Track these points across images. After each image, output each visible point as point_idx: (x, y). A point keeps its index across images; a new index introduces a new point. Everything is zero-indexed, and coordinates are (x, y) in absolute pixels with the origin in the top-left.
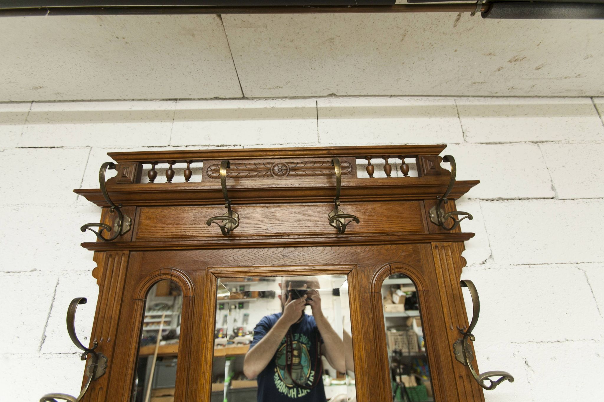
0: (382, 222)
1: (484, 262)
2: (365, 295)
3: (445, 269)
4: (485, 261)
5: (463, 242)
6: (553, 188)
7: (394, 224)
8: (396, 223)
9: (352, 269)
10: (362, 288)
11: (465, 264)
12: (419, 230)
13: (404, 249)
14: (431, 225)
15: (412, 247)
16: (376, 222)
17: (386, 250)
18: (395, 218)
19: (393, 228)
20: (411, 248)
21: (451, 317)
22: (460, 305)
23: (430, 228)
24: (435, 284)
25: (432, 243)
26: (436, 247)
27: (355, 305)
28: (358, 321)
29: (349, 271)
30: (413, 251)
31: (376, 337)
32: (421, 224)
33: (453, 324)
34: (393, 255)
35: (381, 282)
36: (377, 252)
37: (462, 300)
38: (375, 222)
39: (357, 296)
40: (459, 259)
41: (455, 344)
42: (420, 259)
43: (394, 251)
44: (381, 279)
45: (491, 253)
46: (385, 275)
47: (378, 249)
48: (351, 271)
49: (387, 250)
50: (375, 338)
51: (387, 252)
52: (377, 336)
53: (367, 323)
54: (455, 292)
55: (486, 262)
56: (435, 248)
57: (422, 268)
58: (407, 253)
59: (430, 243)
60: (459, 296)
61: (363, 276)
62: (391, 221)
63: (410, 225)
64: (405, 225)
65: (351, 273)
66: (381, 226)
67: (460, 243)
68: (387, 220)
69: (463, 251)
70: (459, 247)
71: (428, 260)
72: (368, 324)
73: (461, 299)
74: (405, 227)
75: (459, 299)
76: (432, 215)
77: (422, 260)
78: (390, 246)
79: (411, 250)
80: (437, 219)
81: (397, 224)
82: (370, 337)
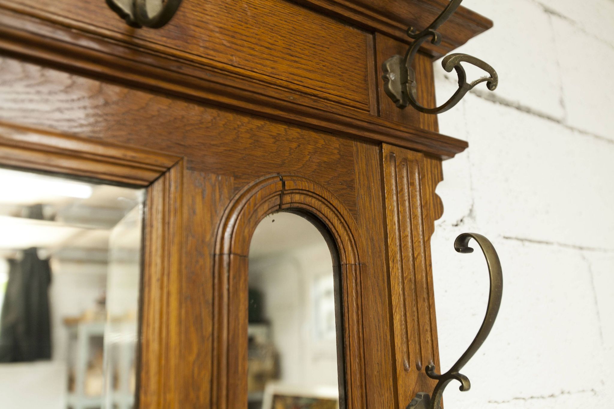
0: (273, 52)
1: (459, 222)
2: (197, 262)
3: (404, 217)
4: (461, 221)
5: (441, 160)
6: (562, 103)
7: (304, 69)
8: (309, 68)
9: (169, 169)
10: (190, 238)
11: (440, 212)
12: (358, 105)
13: (319, 145)
14: (385, 101)
15: (337, 146)
16: (257, 48)
17: (274, 137)
18: (306, 52)
19: (300, 79)
20: (335, 148)
21: (407, 337)
22: (426, 309)
23: (382, 106)
24: (380, 251)
25: (384, 145)
26: (392, 156)
27: (162, 288)
28: (167, 344)
29: (156, 175)
30: (338, 156)
31: (219, 398)
32: (365, 89)
33: (411, 357)
34: (290, 154)
35: (252, 224)
36: (248, 135)
37: (430, 298)
38: (253, 46)
39: (175, 259)
40: (431, 198)
41: (412, 405)
42: (353, 181)
43: (294, 145)
44: (253, 217)
45: (472, 206)
46: (266, 207)
47: (251, 129)
48: (163, 174)
49: (276, 138)
50: (215, 400)
51: (274, 143)
52: (224, 392)
53: (195, 350)
54: (419, 277)
55: (462, 224)
56: (388, 158)
57: (355, 204)
58: (325, 159)
59: (379, 143)
60: (425, 286)
61: (198, 199)
62: (297, 59)
63: (341, 83)
64: (329, 80)
65: (161, 181)
66: (268, 63)
67: (436, 161)
68: (286, 51)
69: (438, 182)
70: (433, 169)
71: (369, 188)
72: (198, 355)
73: (428, 294)
74: (330, 86)
75: (425, 295)
76: (392, 77)
77: (357, 186)
78: (285, 129)
79: (336, 151)
80: (400, 87)
81: (310, 71)
82: (198, 398)
